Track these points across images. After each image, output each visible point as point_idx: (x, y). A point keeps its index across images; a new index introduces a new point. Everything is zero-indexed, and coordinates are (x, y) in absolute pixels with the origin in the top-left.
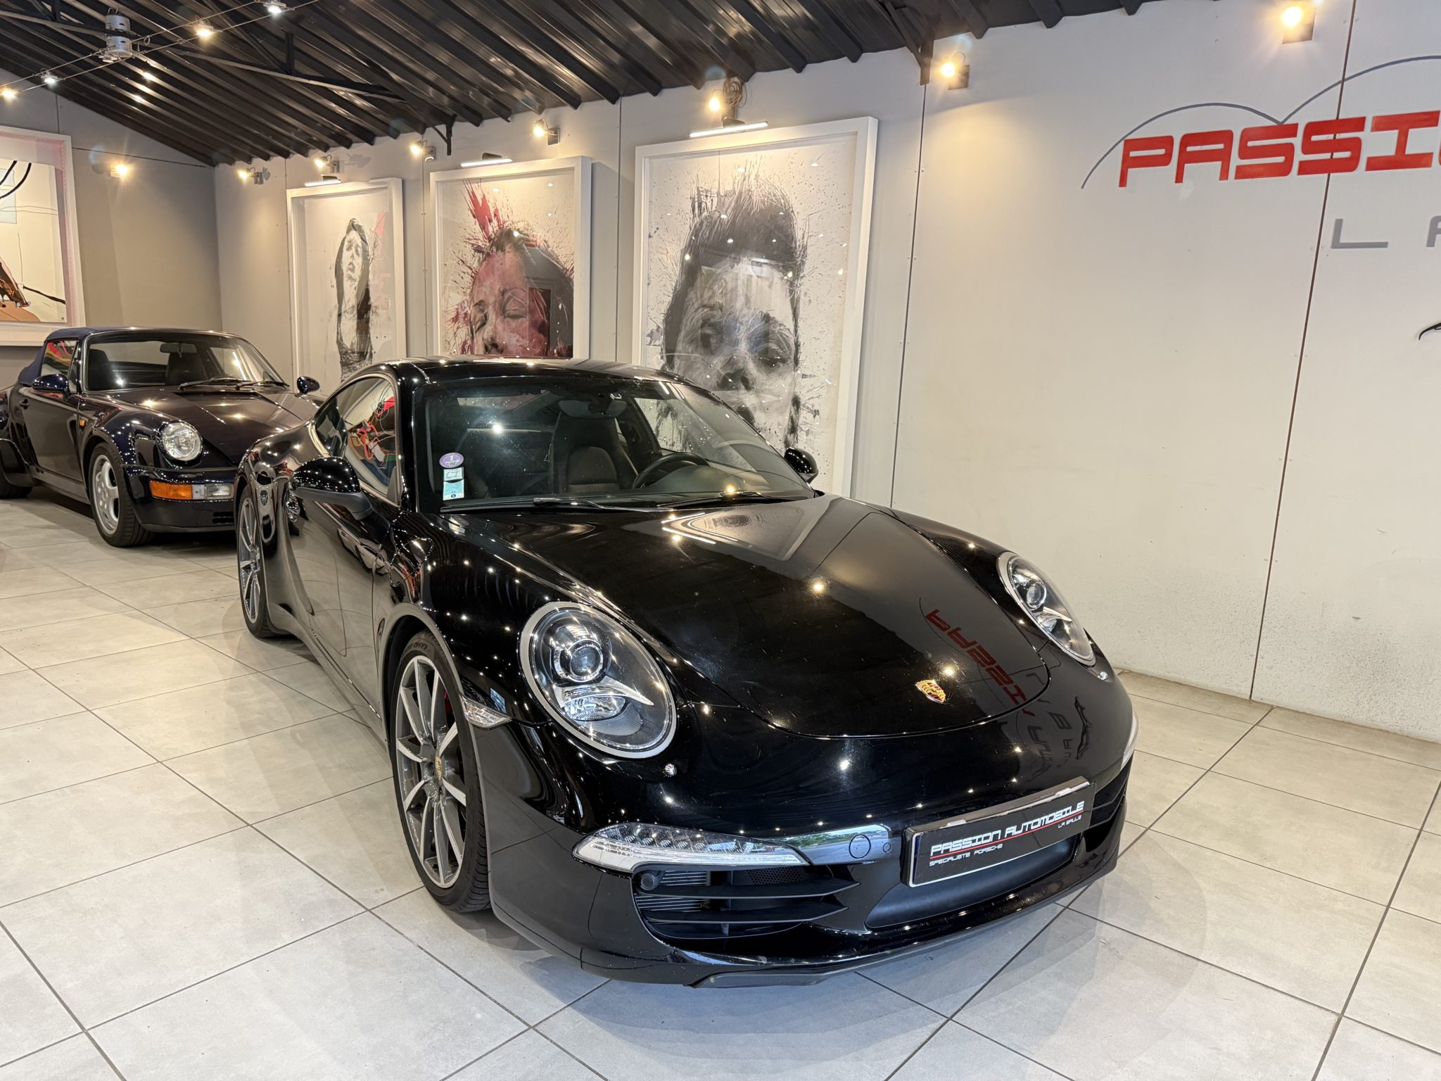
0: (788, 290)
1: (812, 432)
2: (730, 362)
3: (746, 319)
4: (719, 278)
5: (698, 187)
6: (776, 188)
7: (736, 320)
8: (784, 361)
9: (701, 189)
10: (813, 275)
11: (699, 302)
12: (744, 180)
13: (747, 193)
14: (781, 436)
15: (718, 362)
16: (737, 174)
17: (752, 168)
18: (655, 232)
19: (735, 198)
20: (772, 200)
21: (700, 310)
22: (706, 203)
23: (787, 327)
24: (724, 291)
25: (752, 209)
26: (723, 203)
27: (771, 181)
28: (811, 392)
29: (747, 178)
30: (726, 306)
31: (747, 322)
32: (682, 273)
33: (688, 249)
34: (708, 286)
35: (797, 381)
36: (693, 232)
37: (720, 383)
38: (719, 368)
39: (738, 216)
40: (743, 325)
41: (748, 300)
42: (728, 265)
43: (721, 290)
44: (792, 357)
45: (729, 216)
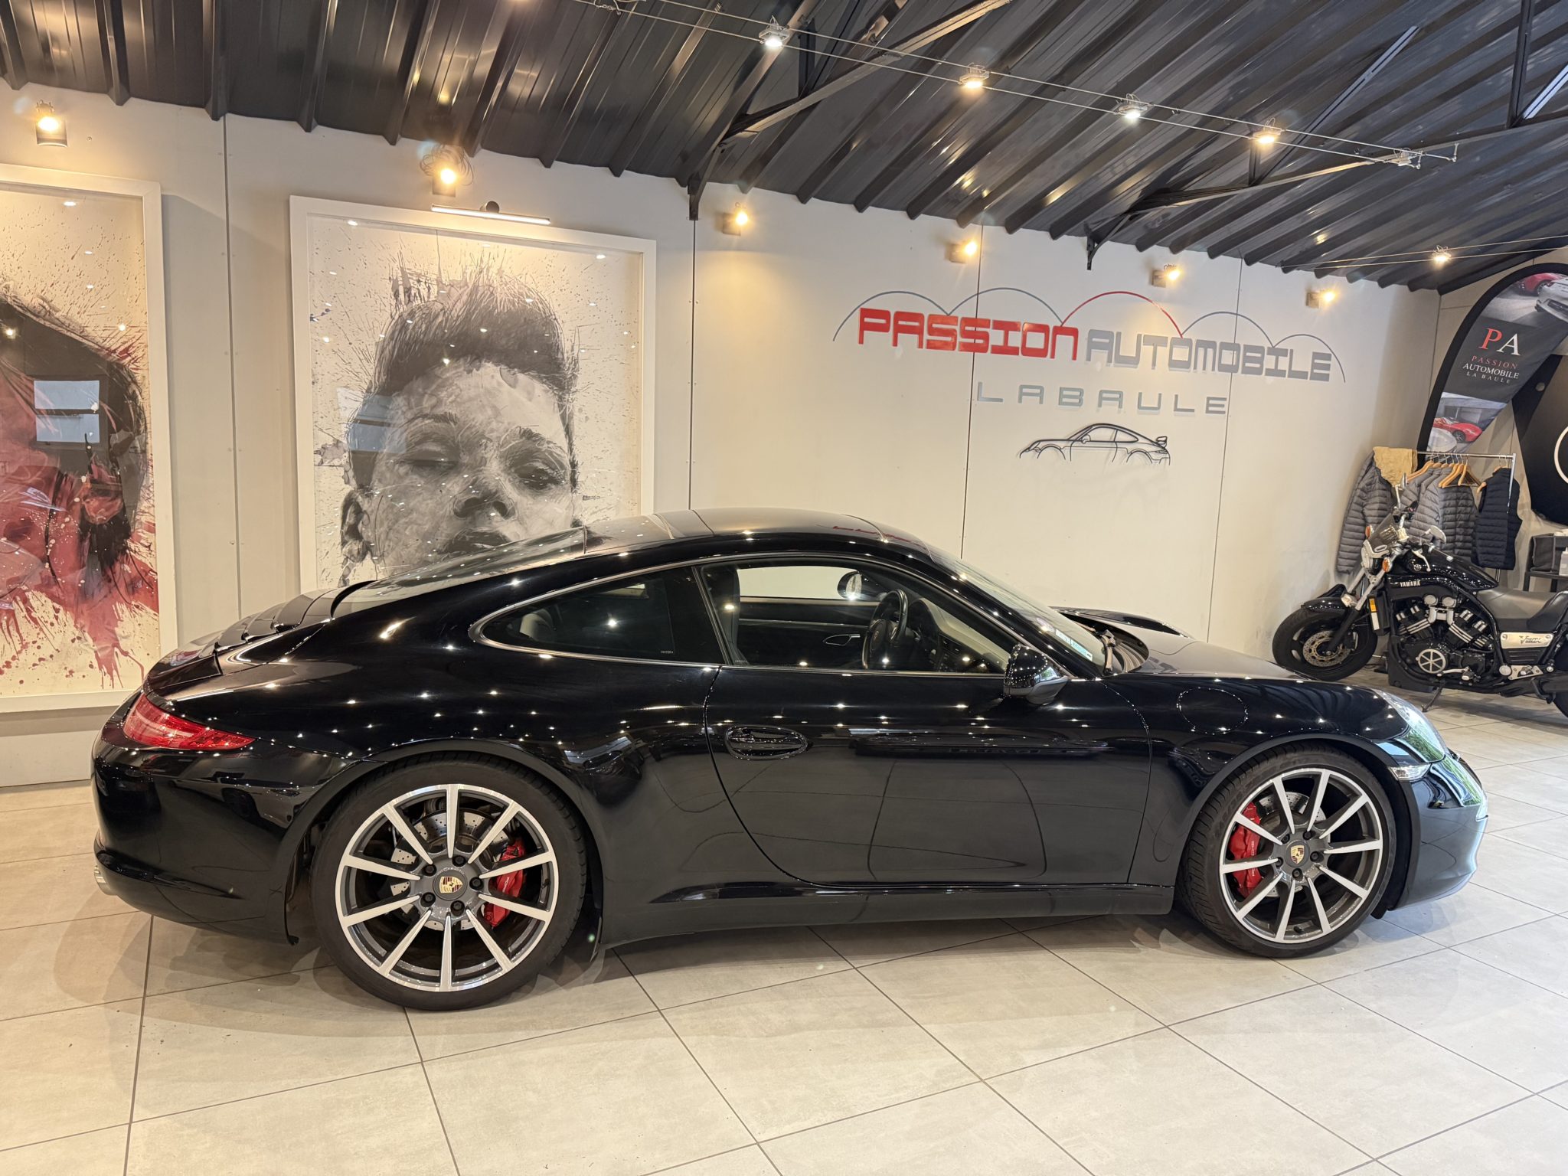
0: (556, 405)
2: (474, 486)
3: (494, 435)
4: (448, 384)
5: (402, 269)
6: (529, 289)
7: (483, 436)
8: (556, 482)
9: (408, 272)
10: (589, 390)
11: (415, 410)
12: (481, 272)
13: (487, 287)
15: (455, 488)
16: (468, 263)
17: (491, 261)
18: (323, 314)
19: (469, 290)
20: (526, 303)
21: (416, 421)
22: (418, 289)
23: (559, 445)
24: (458, 400)
25: (495, 308)
26: (449, 295)
27: (521, 280)
28: (594, 515)
29: (485, 270)
30: (463, 419)
31: (499, 437)
32: (380, 373)
33: (389, 343)
34: (429, 392)
35: (576, 505)
36: (396, 324)
37: (459, 510)
38: (456, 493)
39: (474, 313)
40: (491, 441)
41: (497, 413)
42: (462, 369)
43: (453, 397)
44: (568, 478)
45: (458, 310)
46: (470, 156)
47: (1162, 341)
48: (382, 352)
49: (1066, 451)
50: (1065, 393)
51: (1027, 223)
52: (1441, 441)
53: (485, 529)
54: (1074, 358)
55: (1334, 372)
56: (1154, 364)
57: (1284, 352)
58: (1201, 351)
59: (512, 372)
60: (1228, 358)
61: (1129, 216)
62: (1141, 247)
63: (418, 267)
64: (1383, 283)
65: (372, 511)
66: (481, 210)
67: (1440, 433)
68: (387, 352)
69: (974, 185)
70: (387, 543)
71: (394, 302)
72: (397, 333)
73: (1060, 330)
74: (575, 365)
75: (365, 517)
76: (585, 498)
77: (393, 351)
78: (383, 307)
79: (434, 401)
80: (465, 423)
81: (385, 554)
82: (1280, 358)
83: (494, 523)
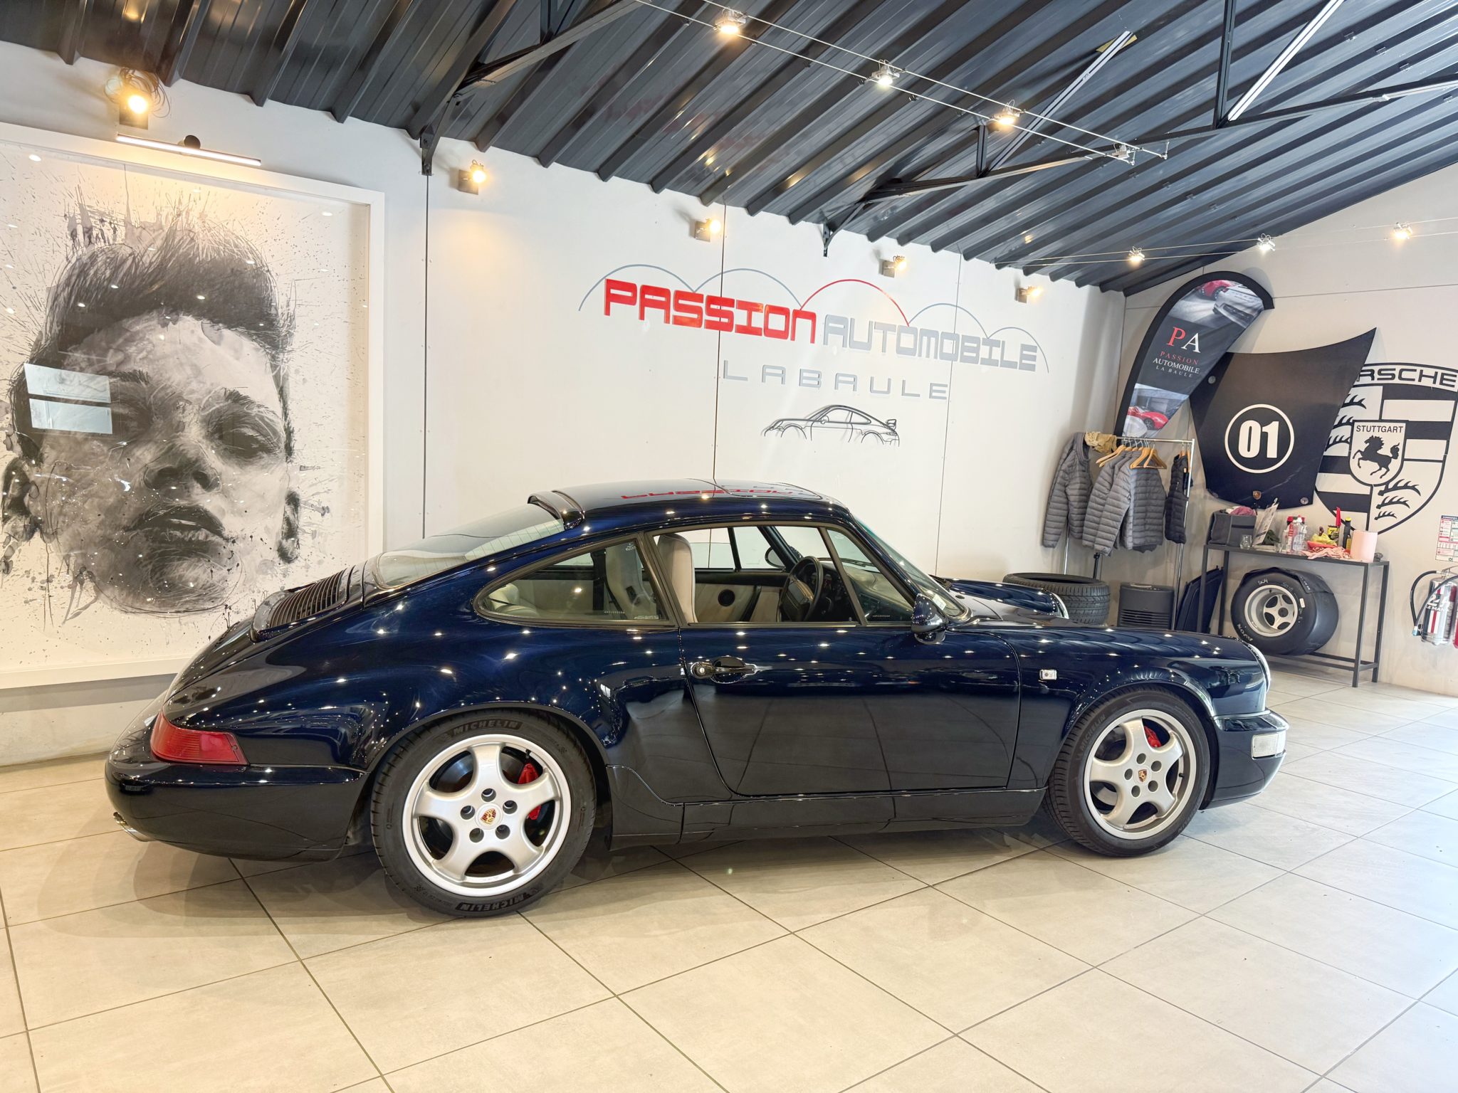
0: (268, 365)
1: (321, 534)
2: (171, 451)
3: (193, 397)
4: (138, 338)
5: (81, 206)
6: (237, 237)
7: (180, 397)
8: (267, 450)
9: (88, 209)
10: (307, 350)
11: (97, 368)
12: (179, 215)
13: (187, 232)
14: (272, 542)
15: (146, 455)
16: (164, 205)
17: (192, 203)
19: (164, 234)
20: (234, 252)
21: (99, 379)
22: (101, 230)
23: (271, 409)
24: (151, 356)
25: (196, 256)
26: (139, 238)
27: (229, 227)
28: (314, 487)
29: (184, 213)
30: (156, 377)
31: (199, 400)
32: (52, 323)
33: (64, 290)
34: (114, 346)
35: (292, 475)
36: (73, 268)
37: (151, 481)
38: (147, 462)
39: (170, 260)
40: (190, 403)
41: (198, 372)
42: (155, 322)
43: (144, 353)
44: (282, 445)
45: (151, 255)
46: (165, 85)
47: (891, 328)
48: (55, 299)
49: (807, 430)
50: (805, 374)
51: (766, 207)
52: (1134, 427)
53: (183, 503)
54: (813, 341)
55: (1039, 363)
56: (884, 350)
57: (995, 343)
58: (925, 339)
59: (216, 327)
60: (948, 347)
61: (863, 204)
62: (873, 236)
63: (101, 204)
64: (1080, 283)
65: (42, 482)
66: (179, 145)
67: (1133, 420)
68: (61, 299)
69: (716, 163)
70: (61, 519)
71: (70, 243)
72: (74, 278)
73: (798, 314)
74: (290, 321)
75: (33, 488)
76: (302, 468)
77: (70, 298)
78: (56, 248)
79: (120, 357)
80: (158, 383)
81: (59, 531)
82: (994, 348)
83: (194, 497)
